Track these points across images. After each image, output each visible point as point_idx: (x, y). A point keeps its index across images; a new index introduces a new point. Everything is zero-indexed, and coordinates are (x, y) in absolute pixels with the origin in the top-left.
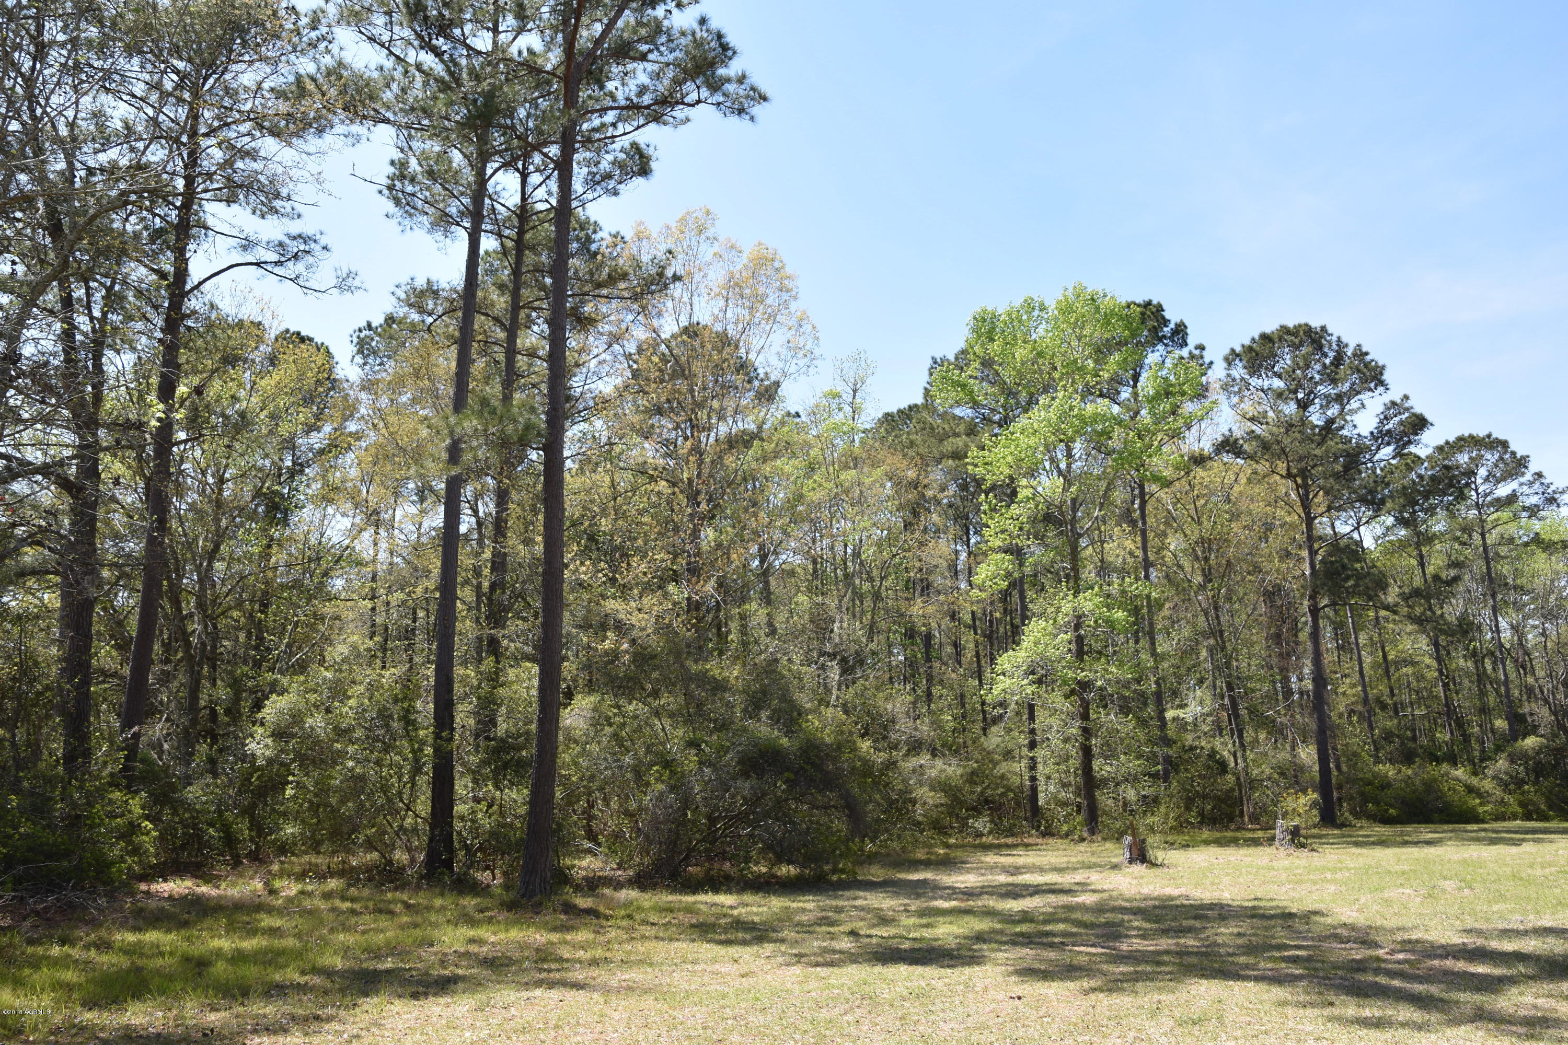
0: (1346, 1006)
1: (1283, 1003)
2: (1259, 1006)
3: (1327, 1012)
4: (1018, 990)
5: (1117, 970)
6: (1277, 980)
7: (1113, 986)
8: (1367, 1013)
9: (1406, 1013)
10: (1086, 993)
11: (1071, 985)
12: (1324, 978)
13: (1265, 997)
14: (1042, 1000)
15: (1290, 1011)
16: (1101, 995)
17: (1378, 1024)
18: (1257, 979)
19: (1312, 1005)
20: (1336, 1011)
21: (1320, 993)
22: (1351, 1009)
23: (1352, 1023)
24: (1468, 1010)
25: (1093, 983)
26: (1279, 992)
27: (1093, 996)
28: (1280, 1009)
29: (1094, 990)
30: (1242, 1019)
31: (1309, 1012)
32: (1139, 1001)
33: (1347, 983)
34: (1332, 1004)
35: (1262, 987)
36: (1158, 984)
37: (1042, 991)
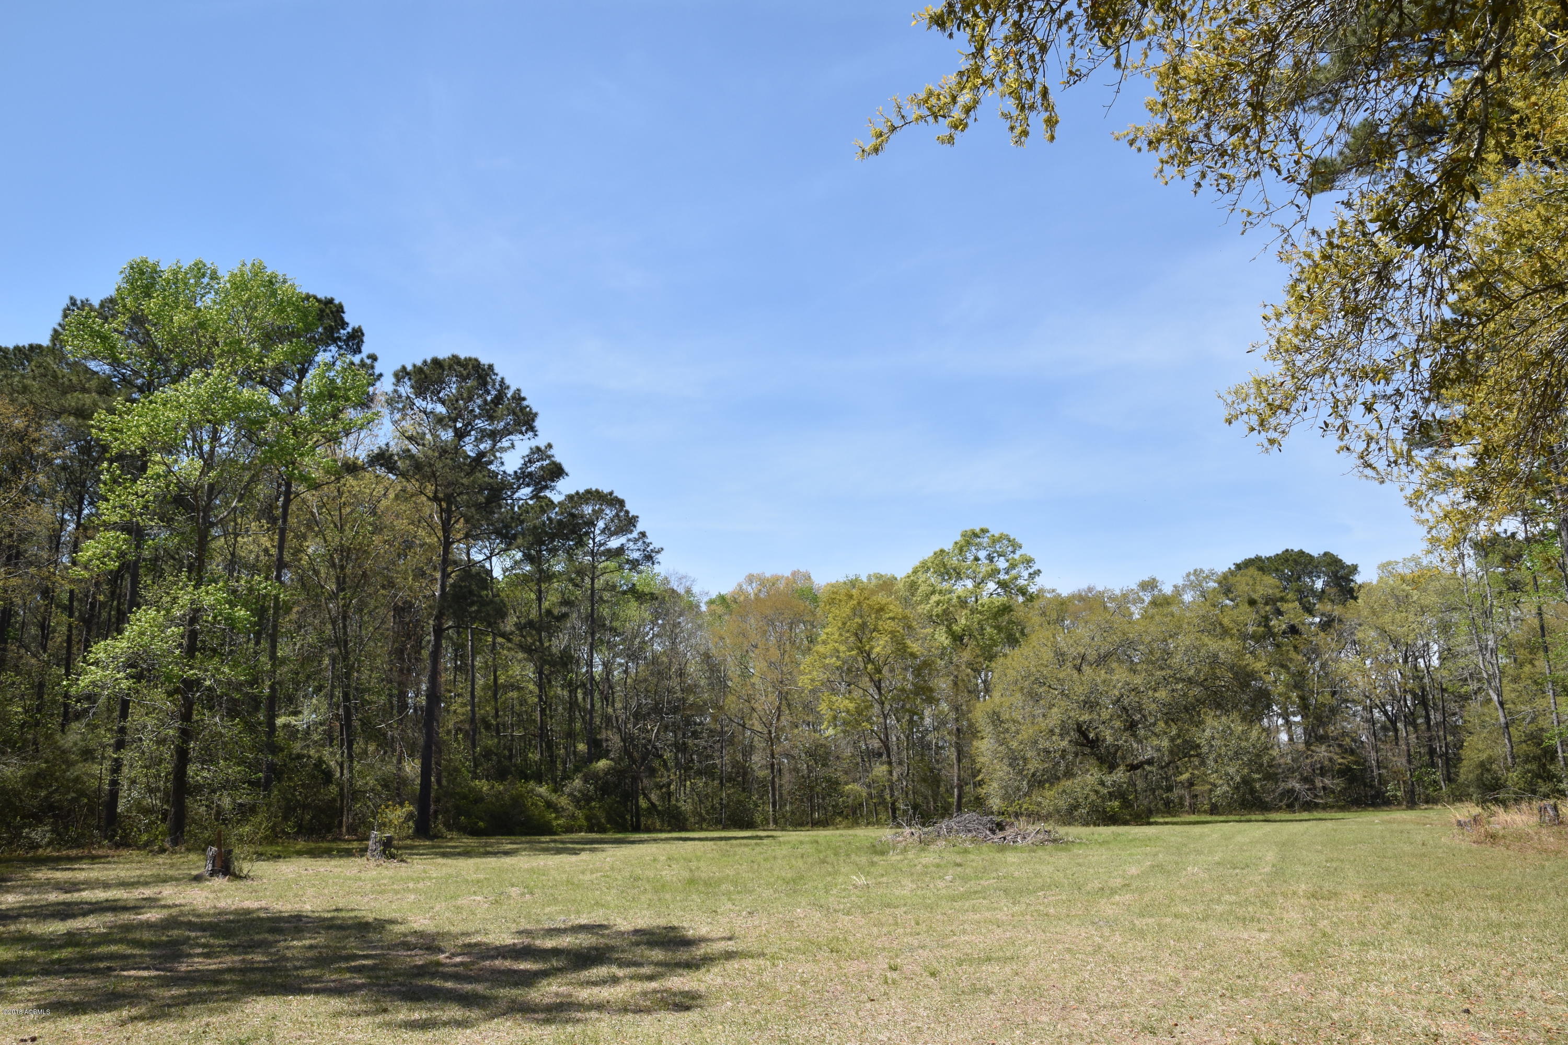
0: (398, 1012)
1: (338, 1014)
2: (313, 1020)
3: (379, 1019)
4: (34, 1031)
5: (168, 994)
6: (339, 991)
7: (160, 1013)
8: (416, 1016)
9: (455, 1012)
10: (123, 1023)
11: (107, 1016)
12: (383, 986)
13: (322, 1009)
14: (66, 1036)
15: (343, 1021)
16: (141, 1024)
17: (423, 1025)
18: (317, 992)
19: (366, 1013)
20: (387, 1017)
21: (377, 1001)
22: (404, 1013)
23: (400, 1027)
24: (504, 1005)
25: (134, 1012)
26: (336, 1003)
27: (130, 1027)
28: (333, 1021)
29: (133, 1019)
30: (294, 1034)
31: (363, 1021)
32: (185, 1026)
33: (404, 989)
34: (385, 1011)
35: (322, 998)
36: (211, 1005)
37: (68, 1027)
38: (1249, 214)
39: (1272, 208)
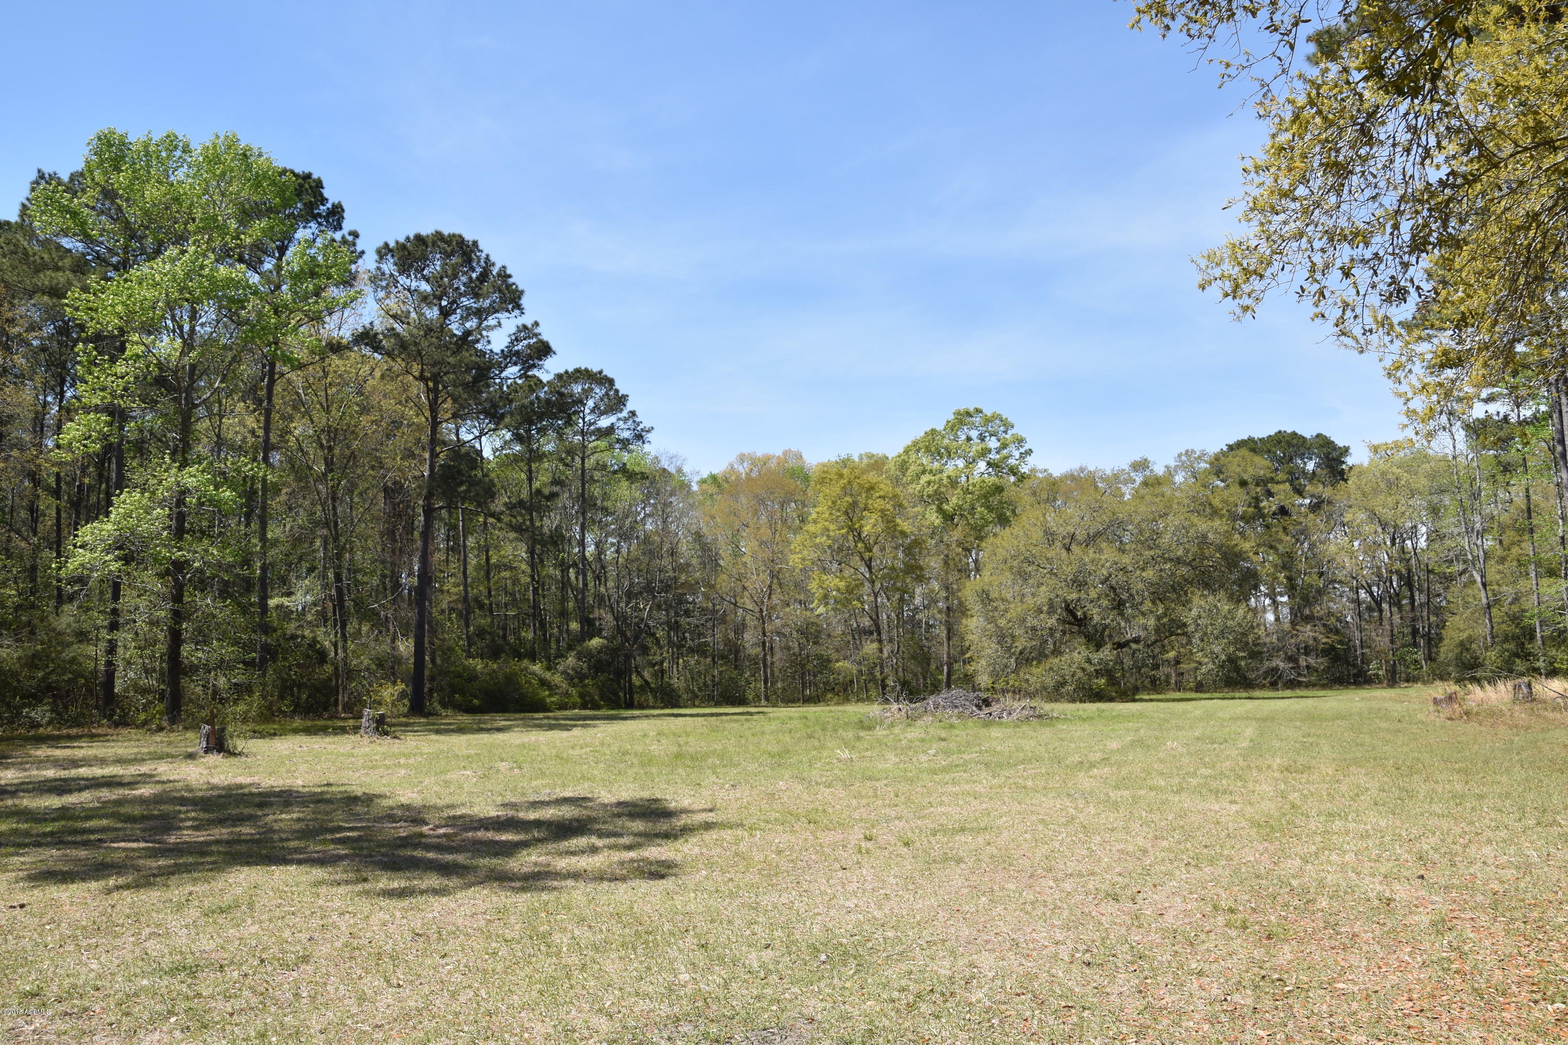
0: (378, 881)
1: (319, 883)
2: (294, 889)
3: (360, 887)
4: (23, 898)
5: (154, 864)
6: (322, 861)
7: (145, 881)
8: (395, 885)
9: (433, 881)
10: (109, 892)
11: (94, 885)
12: (366, 857)
13: (304, 878)
14: (55, 904)
15: (323, 890)
16: (125, 893)
17: (401, 894)
18: (300, 862)
19: (347, 882)
20: (367, 886)
21: (358, 870)
22: (386, 881)
23: (379, 895)
24: (482, 873)
25: (121, 881)
26: (319, 873)
27: (115, 895)
28: (314, 890)
29: (118, 888)
30: (274, 902)
31: (342, 890)
32: (169, 895)
33: (385, 859)
34: (365, 880)
35: (304, 868)
36: (195, 875)
37: (55, 895)
38: (1228, 65)
39: (1252, 60)
